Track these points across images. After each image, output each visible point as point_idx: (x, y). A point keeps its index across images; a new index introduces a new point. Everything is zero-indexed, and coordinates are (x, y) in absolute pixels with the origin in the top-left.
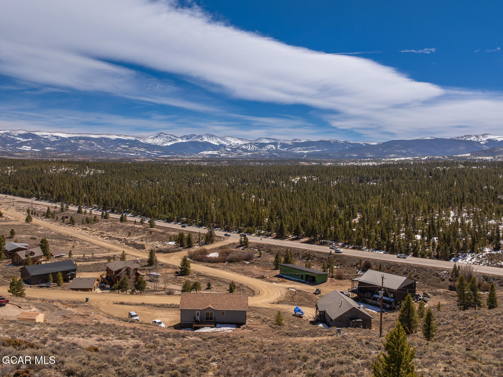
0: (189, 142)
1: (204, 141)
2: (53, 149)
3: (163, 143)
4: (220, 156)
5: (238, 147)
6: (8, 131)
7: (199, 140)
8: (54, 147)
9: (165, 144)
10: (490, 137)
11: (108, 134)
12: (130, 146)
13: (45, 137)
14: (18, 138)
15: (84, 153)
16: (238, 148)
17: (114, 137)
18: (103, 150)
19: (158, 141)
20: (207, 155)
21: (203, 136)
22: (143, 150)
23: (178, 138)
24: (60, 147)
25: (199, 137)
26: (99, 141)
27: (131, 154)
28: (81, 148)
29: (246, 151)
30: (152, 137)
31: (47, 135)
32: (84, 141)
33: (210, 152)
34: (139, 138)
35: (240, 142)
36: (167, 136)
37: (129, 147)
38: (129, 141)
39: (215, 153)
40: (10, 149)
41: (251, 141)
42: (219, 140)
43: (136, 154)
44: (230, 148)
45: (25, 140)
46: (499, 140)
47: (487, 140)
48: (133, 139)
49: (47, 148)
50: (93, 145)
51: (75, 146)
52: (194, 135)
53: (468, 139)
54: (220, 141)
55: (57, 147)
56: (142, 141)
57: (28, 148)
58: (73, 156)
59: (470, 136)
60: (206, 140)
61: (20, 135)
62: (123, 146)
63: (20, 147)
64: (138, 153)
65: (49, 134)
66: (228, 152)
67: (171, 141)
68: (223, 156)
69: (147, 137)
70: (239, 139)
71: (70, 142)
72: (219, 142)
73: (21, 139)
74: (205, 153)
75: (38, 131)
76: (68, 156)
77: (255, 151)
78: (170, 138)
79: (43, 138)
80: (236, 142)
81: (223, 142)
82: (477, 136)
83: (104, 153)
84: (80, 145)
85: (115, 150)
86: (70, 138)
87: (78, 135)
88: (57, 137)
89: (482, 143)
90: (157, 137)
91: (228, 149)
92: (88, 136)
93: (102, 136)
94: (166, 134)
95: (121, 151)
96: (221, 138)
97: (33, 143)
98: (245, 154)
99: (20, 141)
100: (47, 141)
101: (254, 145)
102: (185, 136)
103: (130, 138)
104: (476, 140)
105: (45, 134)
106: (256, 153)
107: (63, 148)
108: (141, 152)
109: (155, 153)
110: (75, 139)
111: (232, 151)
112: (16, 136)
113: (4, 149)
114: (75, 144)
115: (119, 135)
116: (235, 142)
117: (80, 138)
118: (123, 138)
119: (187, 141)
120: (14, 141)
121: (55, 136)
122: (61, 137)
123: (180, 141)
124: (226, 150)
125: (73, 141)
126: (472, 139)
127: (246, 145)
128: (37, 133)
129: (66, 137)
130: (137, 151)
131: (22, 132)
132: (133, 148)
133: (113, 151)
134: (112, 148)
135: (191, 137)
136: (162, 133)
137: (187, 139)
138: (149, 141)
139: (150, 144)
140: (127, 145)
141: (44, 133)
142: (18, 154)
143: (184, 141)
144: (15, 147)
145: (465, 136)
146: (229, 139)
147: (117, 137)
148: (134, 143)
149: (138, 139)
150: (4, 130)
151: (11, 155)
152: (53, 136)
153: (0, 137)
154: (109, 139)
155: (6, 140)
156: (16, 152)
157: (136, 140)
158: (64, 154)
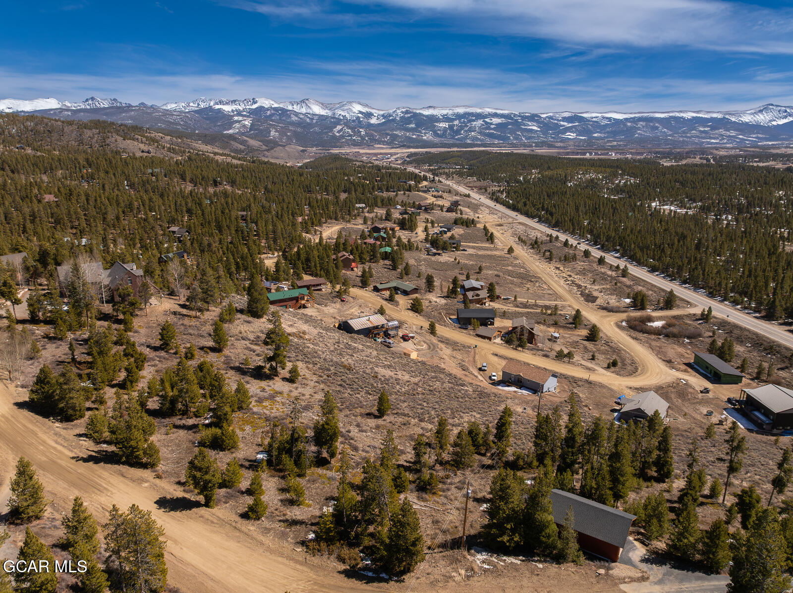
2: (602, 135)
3: (771, 121)
6: (551, 114)
8: (604, 133)
9: (774, 123)
11: (681, 112)
12: (713, 128)
13: (594, 119)
14: (562, 123)
15: (642, 141)
17: (689, 115)
18: (670, 135)
19: (762, 118)
22: (733, 133)
24: (612, 132)
26: (665, 122)
28: (639, 134)
30: (753, 111)
31: (597, 117)
32: (643, 124)
34: (730, 114)
36: (779, 108)
37: (711, 130)
38: (712, 119)
40: (552, 138)
43: (721, 140)
45: (570, 125)
48: (719, 116)
49: (596, 135)
50: (657, 128)
51: (632, 130)
55: (608, 132)
56: (733, 120)
57: (571, 135)
58: (625, 146)
61: (565, 119)
62: (702, 129)
63: (563, 134)
64: (724, 139)
65: (600, 115)
67: (785, 117)
69: (744, 112)
71: (625, 125)
73: (565, 124)
75: (587, 112)
76: (620, 145)
78: (786, 111)
79: (591, 121)
83: (671, 140)
84: (639, 129)
85: (688, 135)
86: (626, 119)
87: (637, 115)
88: (609, 119)
90: (761, 111)
92: (652, 115)
93: (671, 115)
94: (778, 106)
95: (697, 137)
97: (580, 128)
99: (564, 126)
100: (596, 125)
103: (715, 115)
105: (594, 115)
107: (614, 134)
108: (729, 136)
109: (753, 138)
110: (633, 120)
112: (560, 121)
113: (544, 138)
114: (631, 127)
115: (698, 112)
117: (641, 119)
118: (703, 116)
120: (557, 126)
121: (607, 118)
122: (614, 119)
125: (629, 124)
128: (585, 115)
129: (621, 118)
130: (722, 135)
131: (567, 115)
132: (717, 131)
133: (686, 137)
134: (684, 132)
136: (772, 105)
138: (746, 119)
139: (747, 124)
140: (708, 126)
141: (593, 113)
142: (559, 144)
144: (558, 135)
147: (695, 115)
148: (717, 124)
149: (727, 117)
151: (551, 146)
152: (604, 118)
153: (543, 122)
154: (682, 118)
155: (548, 125)
156: (557, 142)
157: (724, 118)
158: (615, 143)
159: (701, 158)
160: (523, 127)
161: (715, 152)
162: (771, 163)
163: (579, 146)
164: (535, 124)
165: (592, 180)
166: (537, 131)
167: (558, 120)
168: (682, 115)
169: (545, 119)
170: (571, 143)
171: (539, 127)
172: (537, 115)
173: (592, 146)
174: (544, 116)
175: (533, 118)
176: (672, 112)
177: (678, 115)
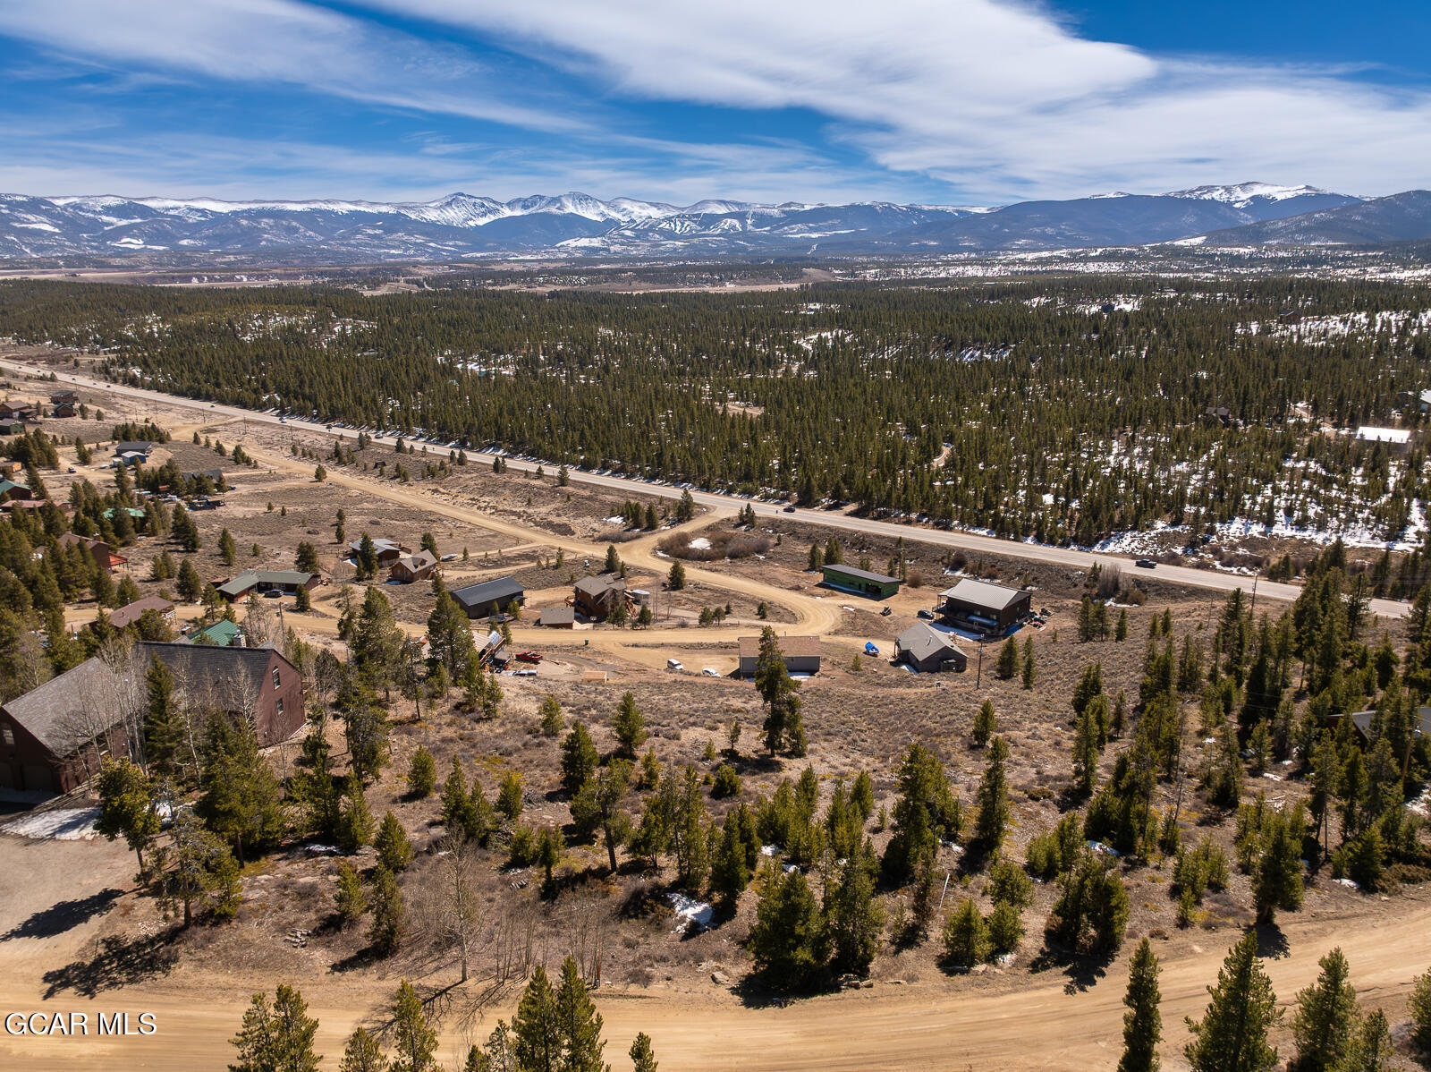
0: (531, 215)
1: (567, 211)
2: (199, 243)
3: (466, 220)
4: (608, 250)
5: (652, 226)
6: (77, 200)
7: (553, 210)
8: (201, 239)
9: (471, 223)
10: (1258, 190)
11: (328, 201)
12: (388, 231)
13: (172, 212)
14: (105, 218)
15: (276, 252)
16: (652, 228)
17: (344, 208)
18: (322, 242)
19: (454, 215)
20: (576, 248)
21: (563, 199)
22: (420, 239)
23: (501, 205)
24: (215, 237)
25: (555, 200)
26: (309, 218)
27: (393, 251)
28: (267, 240)
29: (671, 235)
30: (438, 204)
31: (177, 208)
32: (271, 222)
33: (584, 242)
34: (406, 207)
35: (655, 213)
36: (473, 200)
37: (386, 233)
38: (381, 216)
39: (596, 242)
40: (92, 248)
41: (683, 209)
42: (602, 208)
43: (405, 250)
44: (631, 230)
45: (124, 222)
46: (1280, 197)
47: (1252, 198)
48: (392, 211)
49: (184, 242)
50: (296, 230)
51: (250, 236)
52: (542, 198)
53: (1207, 197)
54: (606, 212)
55: (207, 237)
56: (413, 217)
57: (136, 244)
58: (252, 262)
59: (1211, 189)
60: (570, 208)
61: (108, 210)
62: (370, 231)
63: (115, 241)
64: (409, 248)
65: (182, 204)
66: (628, 242)
67: (484, 215)
68: (615, 253)
69: (426, 205)
70: (652, 204)
71: (238, 225)
72: (602, 214)
73: (113, 219)
74: (572, 243)
75: (153, 198)
77: (693, 236)
78: (483, 206)
79: (167, 216)
80: (645, 213)
81: (614, 215)
82: (1228, 189)
83: (327, 250)
84: (264, 231)
85: (352, 242)
86: (234, 213)
87: (253, 206)
88: (203, 212)
89: (1237, 205)
90: (449, 204)
91: (628, 233)
92: (280, 206)
93: (313, 206)
94: (470, 197)
95: (367, 245)
96: (608, 204)
97: (147, 229)
98: (670, 244)
99: (111, 224)
100: (180, 224)
101: (689, 219)
102: (519, 200)
103: (384, 209)
104: (1225, 197)
105: (170, 204)
106: (695, 241)
107: (221, 239)
108: (416, 244)
109: (450, 246)
110: (248, 214)
111: (637, 237)
112: (100, 213)
113: (77, 248)
114: (250, 229)
115: (356, 203)
116: (642, 212)
117: (262, 214)
118: (366, 210)
119: (526, 212)
120: (96, 224)
121: (198, 210)
122: (213, 213)
123: (507, 213)
124: (623, 236)
125: (244, 222)
126: (1215, 195)
127: (669, 219)
128: (151, 204)
129: (225, 211)
130: (405, 243)
131: (110, 201)
132: (394, 236)
133: (349, 245)
134: (344, 238)
135: (534, 204)
136: (462, 195)
137: (525, 207)
138: (432, 215)
139: (433, 224)
140: (379, 227)
141: (167, 200)
142: (116, 261)
143: (518, 212)
144: (104, 243)
145: (1200, 189)
146: (626, 205)
147: (352, 208)
148: (395, 223)
149: (402, 211)
150: (65, 198)
151: (101, 265)
152: (191, 209)
153: (60, 216)
154: (332, 212)
155: (74, 222)
156: (110, 256)
157: (399, 213)
158: (232, 258)
159: (407, 282)
160: (17, 225)
161: (412, 269)
162: (512, 286)
163: (161, 265)
164: (44, 219)
165: (291, 328)
166: (54, 234)
167: (94, 212)
168: (331, 207)
169: (65, 208)
170: (143, 258)
171: (56, 226)
172: (43, 201)
173: (188, 263)
174: (60, 202)
175: (35, 205)
176: (315, 201)
177: (324, 206)
